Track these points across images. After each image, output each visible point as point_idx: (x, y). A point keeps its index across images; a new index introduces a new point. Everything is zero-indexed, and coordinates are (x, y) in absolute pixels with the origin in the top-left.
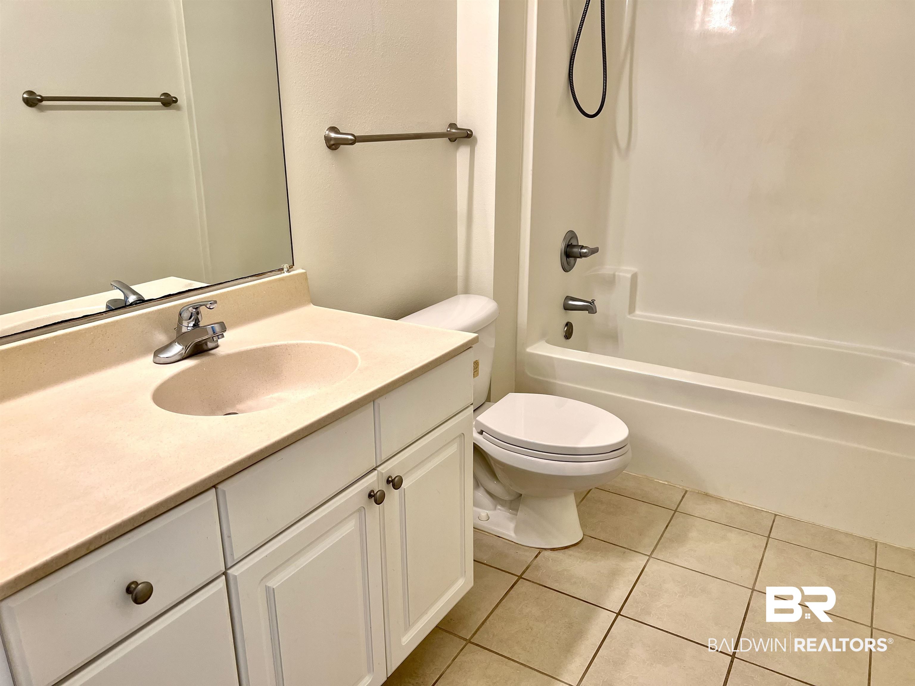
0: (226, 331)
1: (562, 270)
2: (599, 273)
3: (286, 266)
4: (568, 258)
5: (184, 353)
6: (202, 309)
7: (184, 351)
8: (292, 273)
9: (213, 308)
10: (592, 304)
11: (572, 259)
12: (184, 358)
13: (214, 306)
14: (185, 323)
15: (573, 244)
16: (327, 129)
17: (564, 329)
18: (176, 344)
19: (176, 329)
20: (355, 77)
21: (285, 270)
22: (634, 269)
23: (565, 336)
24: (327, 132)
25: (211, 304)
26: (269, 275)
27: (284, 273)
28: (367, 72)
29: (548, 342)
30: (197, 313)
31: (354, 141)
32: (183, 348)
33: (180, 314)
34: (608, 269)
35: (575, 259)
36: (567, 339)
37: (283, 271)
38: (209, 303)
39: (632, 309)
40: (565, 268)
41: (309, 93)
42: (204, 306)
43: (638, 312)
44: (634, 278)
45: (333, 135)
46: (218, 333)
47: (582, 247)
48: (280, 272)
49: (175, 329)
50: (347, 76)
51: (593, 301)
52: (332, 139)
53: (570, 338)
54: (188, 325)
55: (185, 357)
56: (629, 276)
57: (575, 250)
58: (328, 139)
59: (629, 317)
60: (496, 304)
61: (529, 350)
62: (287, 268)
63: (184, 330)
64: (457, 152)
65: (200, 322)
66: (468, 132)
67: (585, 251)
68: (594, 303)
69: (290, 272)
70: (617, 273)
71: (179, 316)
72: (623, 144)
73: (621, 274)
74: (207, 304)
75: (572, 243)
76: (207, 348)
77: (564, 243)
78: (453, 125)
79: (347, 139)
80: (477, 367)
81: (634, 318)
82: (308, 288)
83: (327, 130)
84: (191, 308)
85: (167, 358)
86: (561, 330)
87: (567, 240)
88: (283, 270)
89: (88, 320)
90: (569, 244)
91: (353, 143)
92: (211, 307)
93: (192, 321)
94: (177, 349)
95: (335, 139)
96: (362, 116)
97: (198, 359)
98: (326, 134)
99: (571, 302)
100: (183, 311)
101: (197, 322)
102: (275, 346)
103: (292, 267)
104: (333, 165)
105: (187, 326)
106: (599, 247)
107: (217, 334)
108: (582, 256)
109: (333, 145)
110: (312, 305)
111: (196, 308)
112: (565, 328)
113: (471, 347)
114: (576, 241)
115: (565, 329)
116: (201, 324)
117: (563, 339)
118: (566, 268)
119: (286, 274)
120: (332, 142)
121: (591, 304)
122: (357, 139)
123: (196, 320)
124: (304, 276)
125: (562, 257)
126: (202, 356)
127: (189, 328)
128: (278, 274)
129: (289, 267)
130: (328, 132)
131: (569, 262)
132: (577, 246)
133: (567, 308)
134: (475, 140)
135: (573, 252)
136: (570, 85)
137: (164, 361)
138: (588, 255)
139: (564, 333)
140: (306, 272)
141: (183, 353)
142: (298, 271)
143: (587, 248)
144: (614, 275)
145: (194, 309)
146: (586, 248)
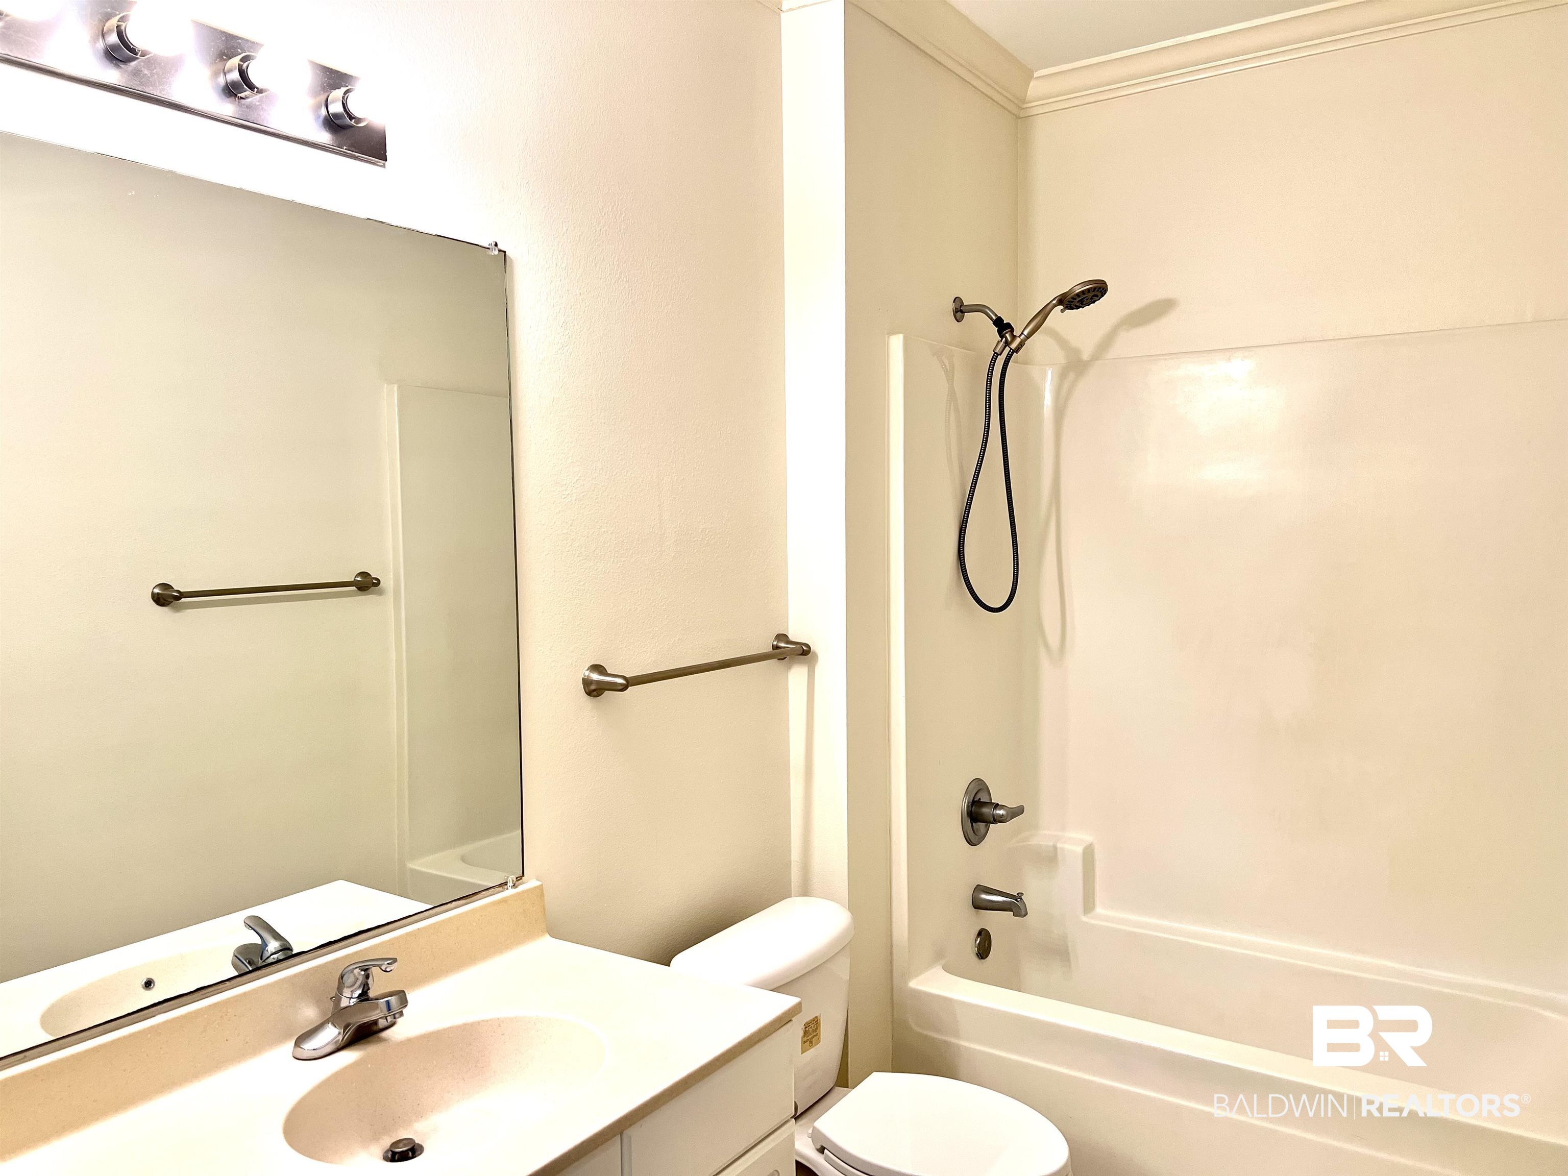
0: (406, 1006)
1: (966, 842)
2: (1029, 843)
3: (511, 878)
4: (975, 823)
5: (341, 1040)
6: (375, 971)
7: (341, 1037)
8: (521, 888)
9: (391, 970)
10: (1019, 900)
11: (982, 825)
12: (339, 1047)
13: (392, 968)
14: (347, 993)
15: (981, 801)
16: (587, 668)
17: (975, 942)
18: (330, 1024)
19: (334, 998)
20: (632, 592)
21: (510, 884)
22: (1088, 838)
23: (977, 954)
24: (587, 673)
25: (388, 964)
26: (484, 894)
27: (507, 889)
28: (650, 583)
29: (946, 969)
30: (366, 976)
31: (624, 686)
32: (339, 1033)
33: (342, 977)
34: (1043, 838)
35: (986, 826)
36: (982, 958)
37: (506, 887)
38: (386, 963)
39: (1089, 905)
40: (970, 840)
41: (563, 622)
42: (378, 967)
43: (1099, 910)
44: (1088, 854)
45: (595, 677)
46: (395, 1011)
47: (997, 806)
48: (501, 888)
49: (331, 998)
50: (621, 591)
51: (1020, 895)
52: (593, 682)
53: (987, 956)
54: (352, 995)
55: (341, 1046)
56: (1079, 850)
57: (985, 810)
58: (587, 682)
59: (1084, 919)
60: (851, 915)
61: (913, 984)
62: (513, 881)
63: (344, 1003)
64: (789, 673)
65: (370, 990)
66: (803, 647)
67: (1001, 812)
68: (1022, 899)
69: (516, 887)
70: (1059, 845)
71: (339, 979)
72: (1053, 639)
73: (1067, 846)
74: (382, 965)
75: (980, 799)
76: (377, 1028)
77: (966, 799)
78: (782, 637)
79: (616, 684)
80: (817, 1028)
81: (1093, 922)
82: (544, 909)
83: (588, 670)
84: (358, 969)
85: (314, 1049)
86: (970, 944)
87: (970, 796)
88: (507, 885)
89: (202, 995)
90: (975, 800)
91: (624, 688)
92: (388, 970)
93: (359, 987)
94: (331, 1034)
95: (598, 682)
96: (641, 644)
97: (361, 1050)
98: (585, 676)
99: (984, 896)
100: (346, 973)
101: (365, 989)
102: (482, 1021)
103: (521, 879)
104: (594, 717)
105: (349, 998)
106: (1024, 806)
107: (393, 1012)
108: (997, 820)
109: (594, 690)
110: (548, 936)
111: (365, 970)
112: (976, 940)
113: (791, 1020)
114: (988, 797)
115: (978, 942)
116: (372, 994)
117: (975, 959)
118: (972, 840)
119: (510, 892)
120: (593, 687)
121: (1016, 900)
122: (630, 682)
123: (364, 985)
124: (539, 891)
125: (964, 820)
126: (369, 1042)
127: (353, 1000)
128: (499, 892)
129: (515, 880)
130: (588, 671)
131: (977, 829)
132: (989, 804)
133: (978, 906)
134: (815, 656)
135: (982, 814)
136: (961, 567)
137: (308, 1055)
138: (1006, 819)
139: (976, 949)
140: (542, 885)
141: (339, 1040)
142: (530, 883)
143: (1005, 807)
144: (1055, 848)
145: (362, 970)
146: (1003, 807)
